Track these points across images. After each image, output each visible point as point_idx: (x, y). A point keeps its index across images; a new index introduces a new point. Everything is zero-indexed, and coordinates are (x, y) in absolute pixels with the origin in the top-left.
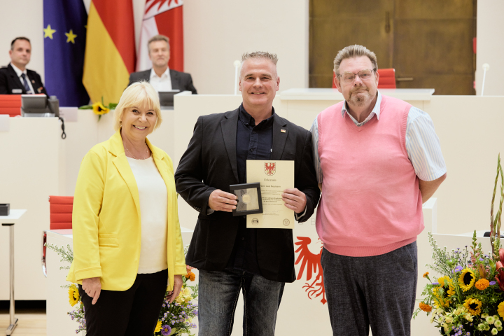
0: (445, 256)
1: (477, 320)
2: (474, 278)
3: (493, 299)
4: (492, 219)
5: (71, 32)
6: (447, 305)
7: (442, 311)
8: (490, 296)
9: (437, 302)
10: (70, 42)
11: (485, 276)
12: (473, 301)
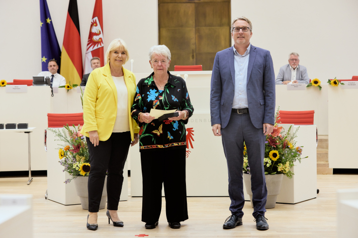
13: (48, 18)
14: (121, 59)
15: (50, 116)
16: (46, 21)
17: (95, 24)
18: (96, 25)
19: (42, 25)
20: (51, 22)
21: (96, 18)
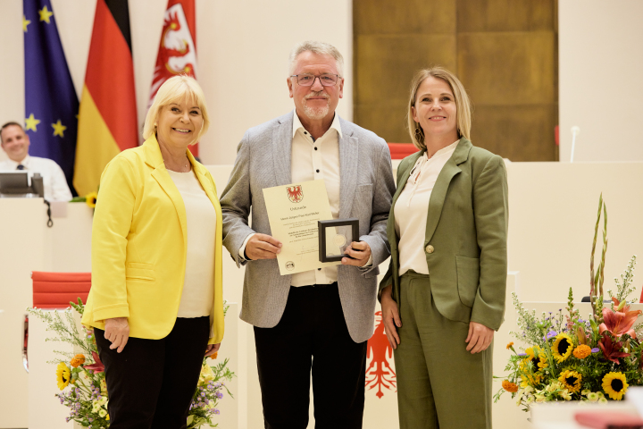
0: (533, 323)
1: (576, 397)
2: (572, 345)
3: (597, 372)
4: (592, 275)
5: (59, 123)
6: (538, 381)
7: (531, 389)
8: (592, 368)
9: (525, 378)
10: (58, 136)
11: (585, 342)
12: (571, 374)
13: (45, 9)
14: (190, 127)
15: (37, 278)
16: (39, 16)
17: (174, 26)
18: (178, 28)
19: (28, 26)
20: (52, 18)
21: (178, 9)
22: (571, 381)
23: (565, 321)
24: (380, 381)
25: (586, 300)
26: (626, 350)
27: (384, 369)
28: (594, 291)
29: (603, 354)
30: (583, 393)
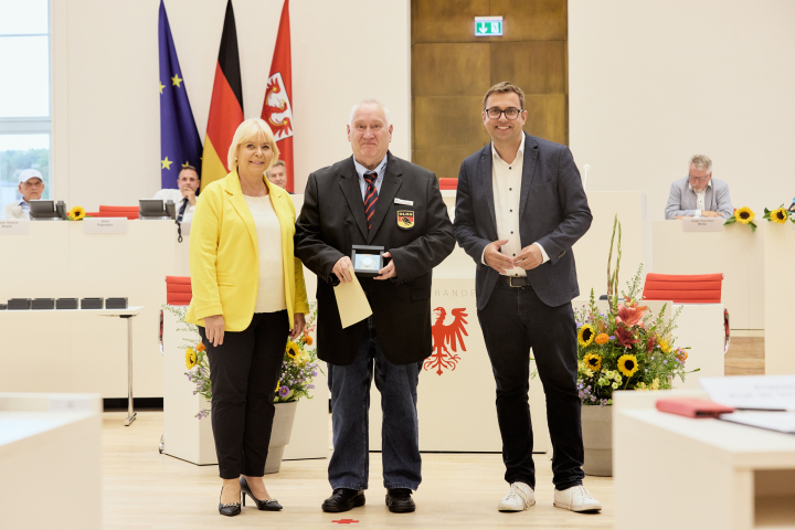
1: (597, 375)
2: (594, 333)
3: (613, 355)
4: (609, 278)
8: (610, 351)
11: (604, 331)
12: (593, 356)
13: (176, 76)
14: (262, 160)
16: (172, 82)
17: (275, 89)
18: (278, 91)
19: (163, 90)
20: (182, 83)
21: (278, 76)
22: (593, 362)
23: (587, 315)
24: (439, 362)
25: (603, 298)
26: (636, 337)
27: (443, 352)
28: (610, 291)
29: (618, 340)
30: (603, 371)
